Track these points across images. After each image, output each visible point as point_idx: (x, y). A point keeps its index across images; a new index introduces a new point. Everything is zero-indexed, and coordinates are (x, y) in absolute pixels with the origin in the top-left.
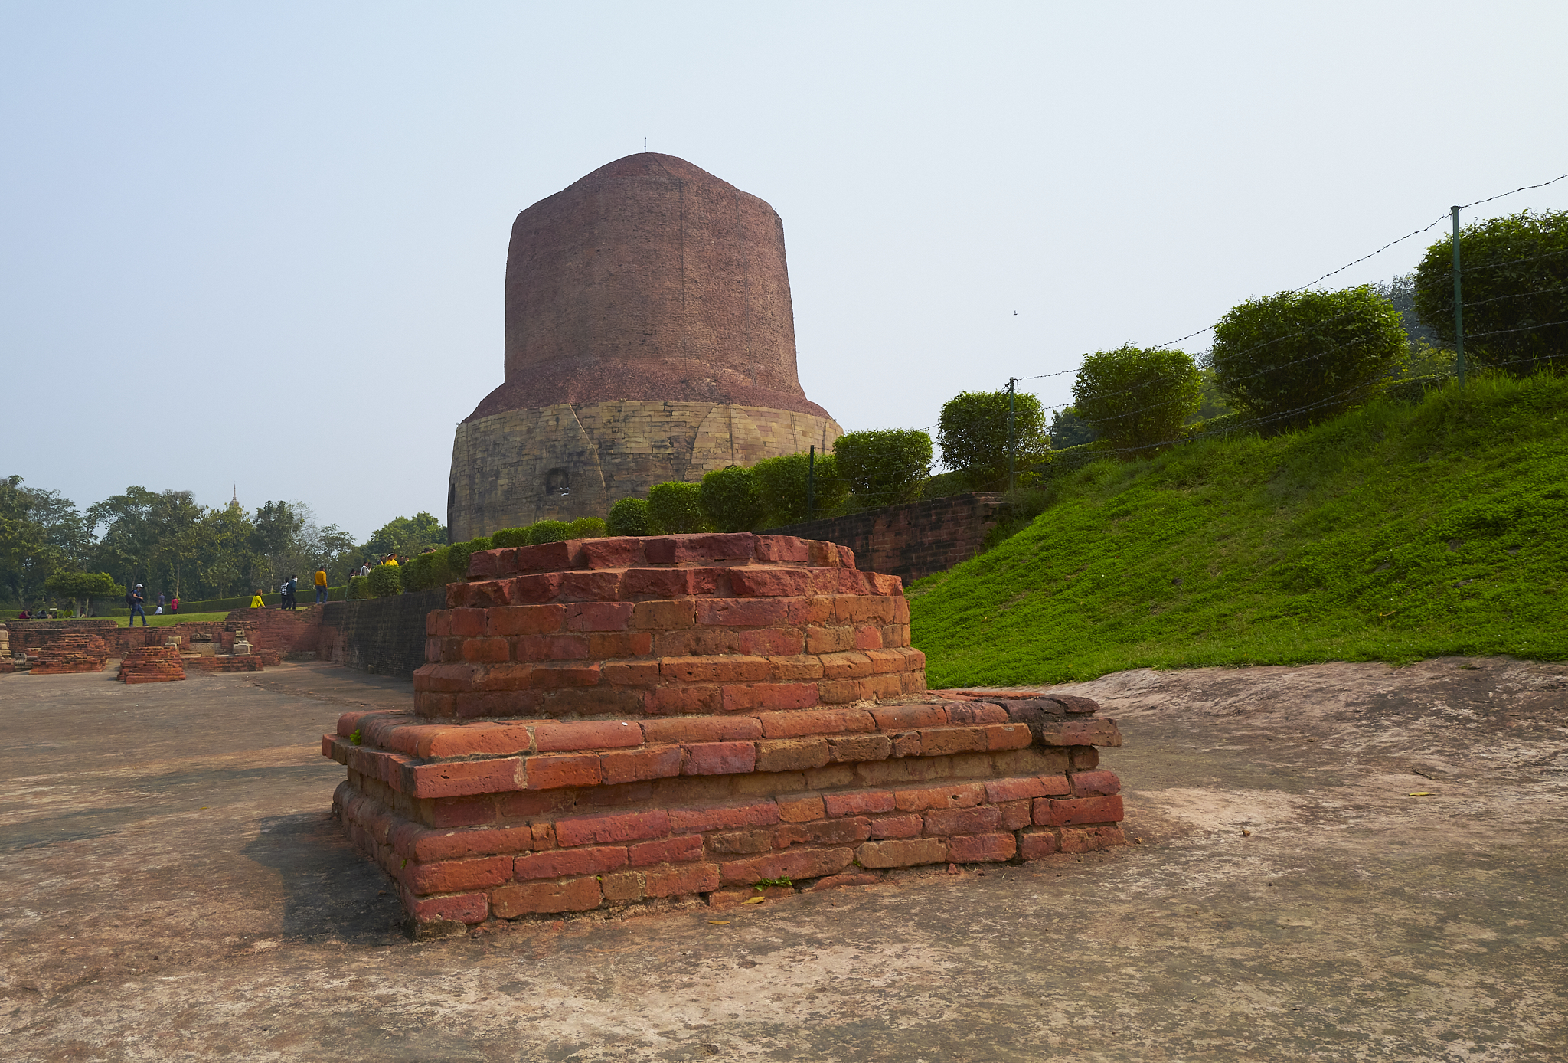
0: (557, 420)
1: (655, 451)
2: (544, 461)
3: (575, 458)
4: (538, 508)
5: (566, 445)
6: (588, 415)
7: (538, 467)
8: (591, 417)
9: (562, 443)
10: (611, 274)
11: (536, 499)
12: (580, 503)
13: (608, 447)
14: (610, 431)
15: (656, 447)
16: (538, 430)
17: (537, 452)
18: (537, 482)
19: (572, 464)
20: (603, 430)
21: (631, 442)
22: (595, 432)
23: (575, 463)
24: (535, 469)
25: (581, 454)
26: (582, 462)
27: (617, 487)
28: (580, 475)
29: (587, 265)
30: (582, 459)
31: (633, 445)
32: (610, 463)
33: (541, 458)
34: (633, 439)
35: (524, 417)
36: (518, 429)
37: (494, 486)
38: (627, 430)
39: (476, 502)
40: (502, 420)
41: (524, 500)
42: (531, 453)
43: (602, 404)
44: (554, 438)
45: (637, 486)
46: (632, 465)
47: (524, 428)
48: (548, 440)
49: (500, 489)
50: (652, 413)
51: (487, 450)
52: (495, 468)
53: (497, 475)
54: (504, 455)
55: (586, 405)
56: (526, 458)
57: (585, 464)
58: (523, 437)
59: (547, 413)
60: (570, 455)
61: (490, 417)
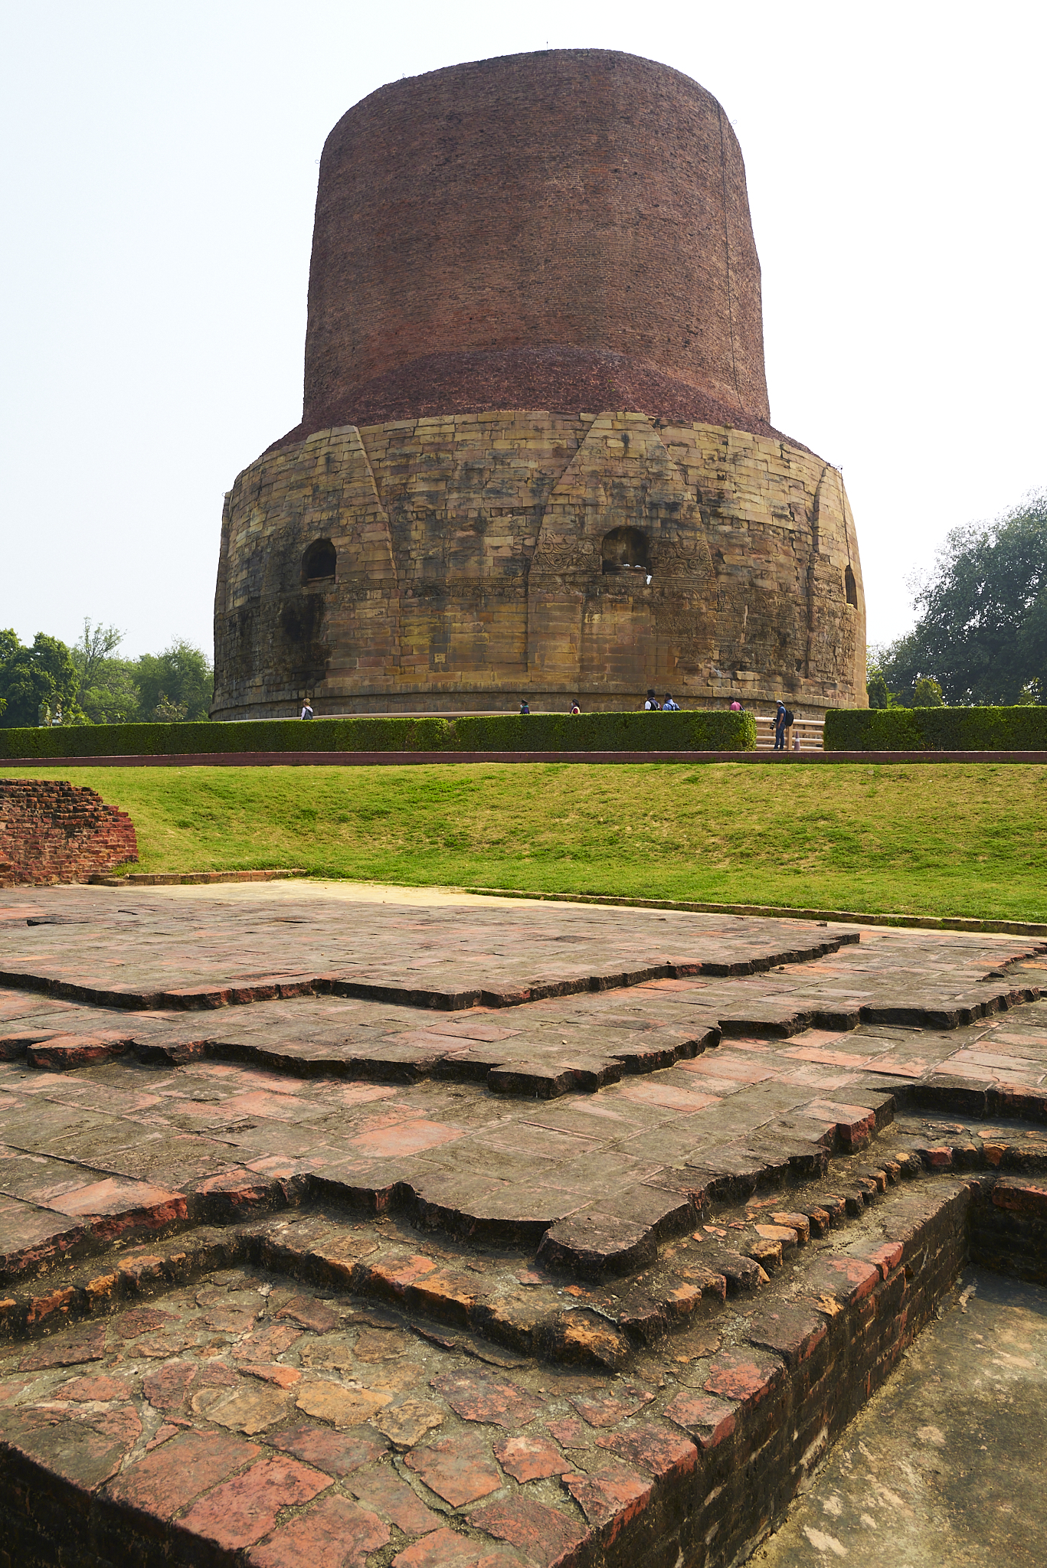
0: (625, 440)
1: (776, 522)
2: (603, 511)
3: (663, 513)
4: (591, 597)
5: (644, 488)
6: (677, 441)
7: (589, 520)
8: (681, 444)
9: (636, 482)
10: (642, 216)
11: (585, 579)
12: (674, 595)
13: (713, 504)
14: (714, 475)
15: (775, 515)
16: (586, 453)
17: (587, 493)
18: (587, 548)
19: (658, 524)
20: (703, 472)
21: (746, 500)
22: (690, 472)
23: (664, 522)
24: (583, 524)
25: (673, 507)
26: (676, 521)
27: (728, 574)
28: (673, 544)
29: (596, 190)
30: (676, 516)
31: (748, 506)
32: (717, 532)
33: (596, 505)
34: (747, 496)
35: (546, 425)
36: (531, 445)
37: (472, 547)
38: (737, 480)
39: (418, 574)
40: (488, 426)
41: (559, 580)
42: (574, 492)
43: (697, 426)
44: (620, 471)
45: (756, 577)
46: (748, 540)
47: (547, 446)
48: (609, 473)
49: (491, 553)
50: (768, 457)
51: (445, 478)
52: (474, 514)
53: (480, 526)
54: (497, 492)
55: (671, 423)
56: (561, 500)
57: (682, 525)
58: (545, 462)
59: (603, 424)
60: (654, 506)
61: (448, 419)
